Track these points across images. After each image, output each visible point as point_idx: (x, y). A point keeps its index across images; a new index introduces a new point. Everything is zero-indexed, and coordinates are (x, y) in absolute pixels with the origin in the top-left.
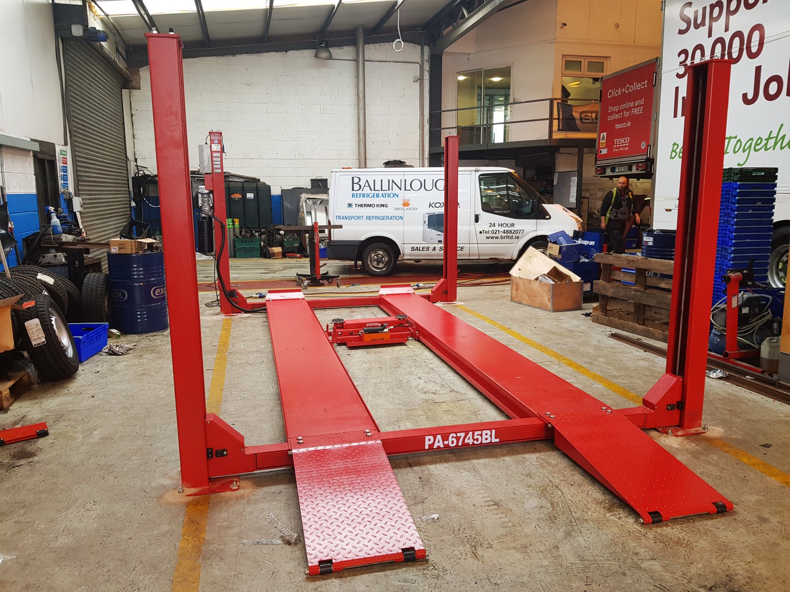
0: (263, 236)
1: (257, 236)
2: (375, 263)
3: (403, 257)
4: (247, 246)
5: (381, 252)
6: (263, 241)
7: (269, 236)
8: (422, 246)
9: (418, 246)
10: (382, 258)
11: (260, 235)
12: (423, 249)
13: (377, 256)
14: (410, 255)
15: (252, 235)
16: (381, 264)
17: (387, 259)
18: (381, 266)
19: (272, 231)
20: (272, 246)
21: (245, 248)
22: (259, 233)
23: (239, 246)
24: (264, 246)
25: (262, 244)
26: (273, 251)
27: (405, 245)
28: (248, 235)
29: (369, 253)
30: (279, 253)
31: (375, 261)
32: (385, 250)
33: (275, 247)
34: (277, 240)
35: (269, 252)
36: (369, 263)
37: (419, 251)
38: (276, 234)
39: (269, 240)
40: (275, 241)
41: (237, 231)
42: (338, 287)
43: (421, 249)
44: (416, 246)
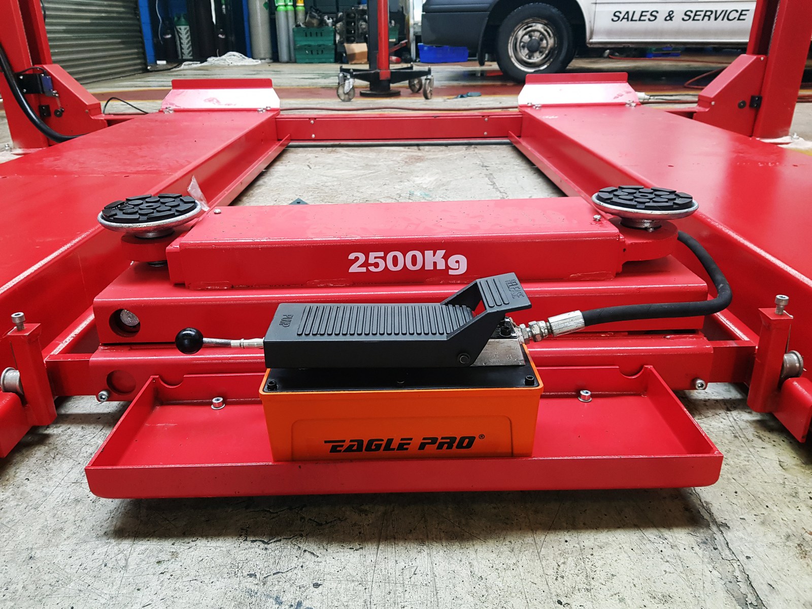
0: (338, 25)
1: (330, 25)
2: (524, 54)
3: (591, 38)
4: (313, 42)
5: (539, 27)
6: (339, 34)
7: (348, 24)
8: (639, 9)
9: (631, 8)
10: (541, 40)
11: (335, 23)
12: (641, 16)
13: (530, 37)
14: (609, 33)
15: (322, 23)
16: (537, 54)
17: (551, 41)
18: (537, 58)
19: (353, 15)
20: (352, 42)
21: (310, 46)
22: (335, 19)
23: (302, 42)
24: (341, 43)
25: (338, 38)
26: (353, 50)
27: (599, 8)
28: (315, 22)
29: (511, 30)
30: (362, 53)
31: (523, 47)
32: (550, 21)
33: (357, 43)
34: (360, 31)
35: (346, 53)
36: (511, 52)
37: (630, 22)
38: (359, 20)
39: (349, 32)
40: (358, 32)
41: (301, 16)
42: (427, 98)
43: (636, 17)
44: (624, 9)
